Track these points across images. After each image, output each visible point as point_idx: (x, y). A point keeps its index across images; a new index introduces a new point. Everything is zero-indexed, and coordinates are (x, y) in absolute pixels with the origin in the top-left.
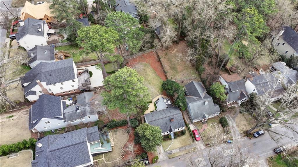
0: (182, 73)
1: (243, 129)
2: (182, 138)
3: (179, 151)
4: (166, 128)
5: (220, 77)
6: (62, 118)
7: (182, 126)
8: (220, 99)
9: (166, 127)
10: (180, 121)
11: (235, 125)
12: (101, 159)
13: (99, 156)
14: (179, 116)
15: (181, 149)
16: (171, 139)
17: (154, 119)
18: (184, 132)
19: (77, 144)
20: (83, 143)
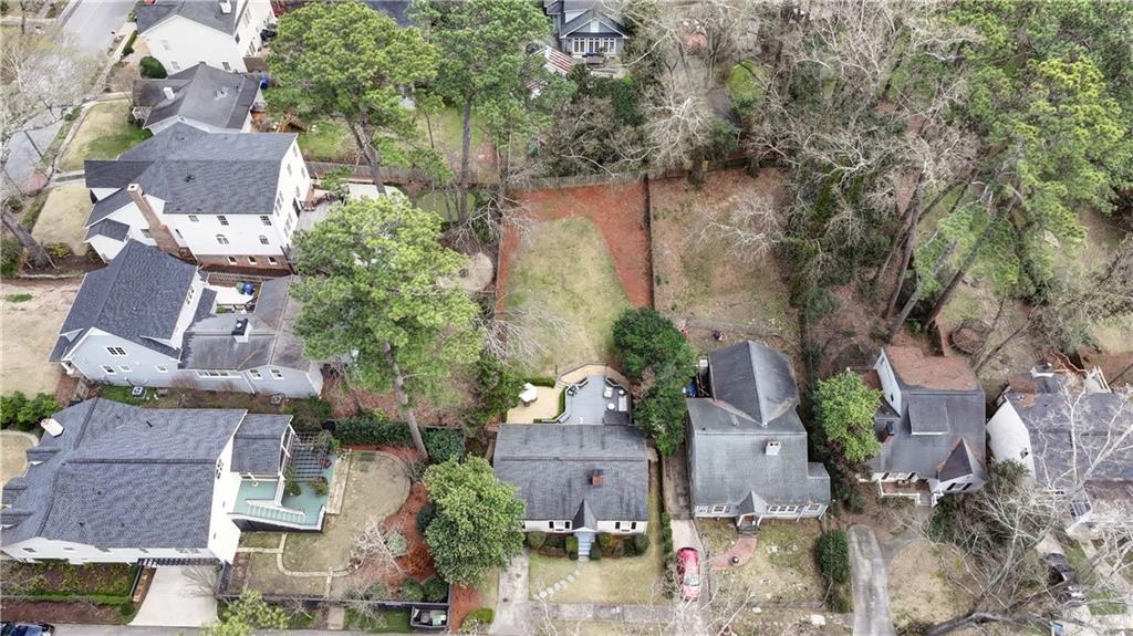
0: (729, 299)
1: (915, 610)
2: (625, 568)
3: (590, 616)
4: (564, 504)
5: (883, 355)
6: (171, 348)
7: (633, 515)
8: (844, 450)
9: (564, 499)
10: (633, 494)
11: (880, 582)
12: (267, 551)
13: (266, 538)
14: (632, 469)
15: (603, 614)
16: (573, 556)
17: (524, 454)
18: (639, 543)
19: (179, 462)
20: (200, 467)
